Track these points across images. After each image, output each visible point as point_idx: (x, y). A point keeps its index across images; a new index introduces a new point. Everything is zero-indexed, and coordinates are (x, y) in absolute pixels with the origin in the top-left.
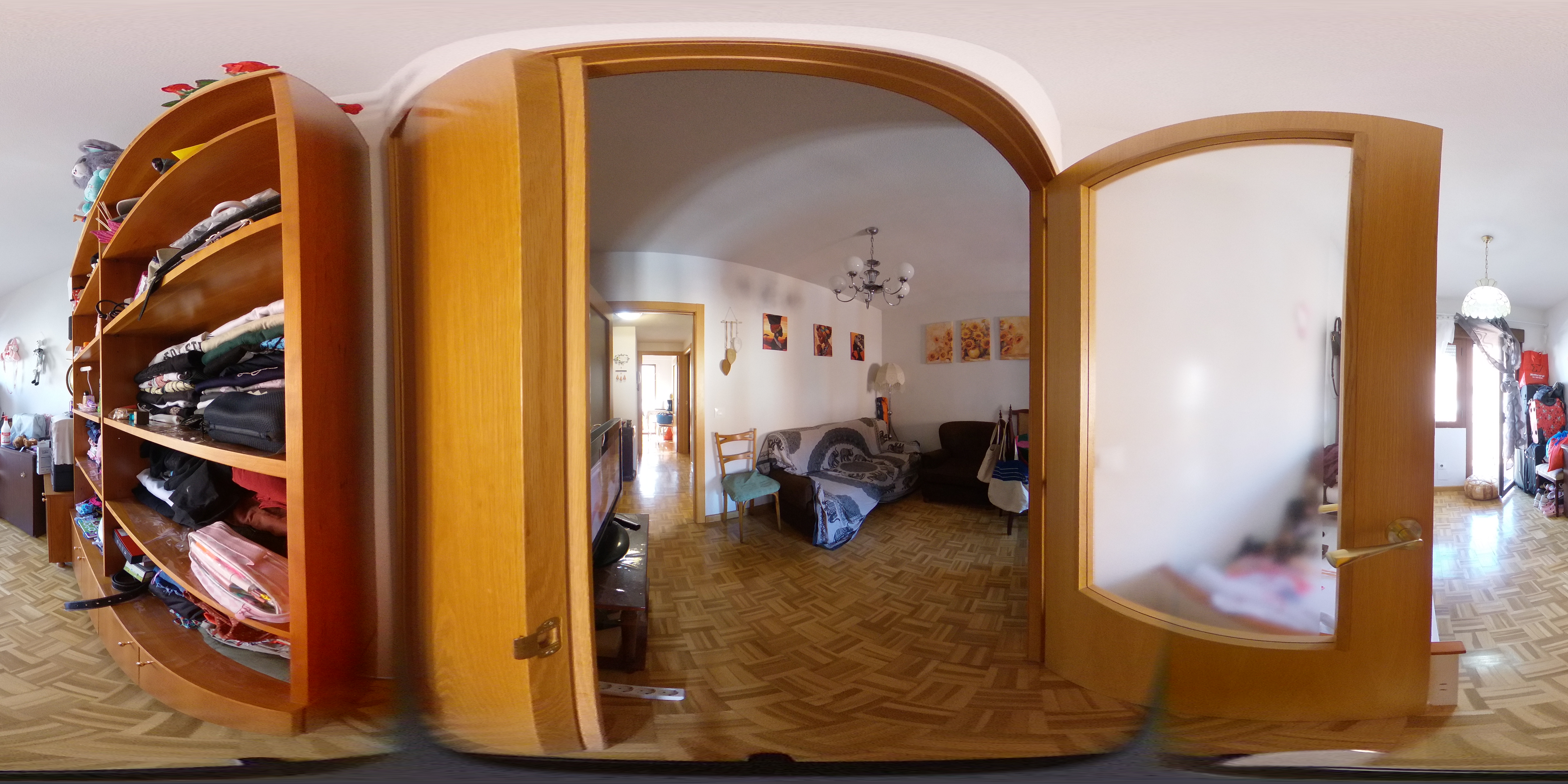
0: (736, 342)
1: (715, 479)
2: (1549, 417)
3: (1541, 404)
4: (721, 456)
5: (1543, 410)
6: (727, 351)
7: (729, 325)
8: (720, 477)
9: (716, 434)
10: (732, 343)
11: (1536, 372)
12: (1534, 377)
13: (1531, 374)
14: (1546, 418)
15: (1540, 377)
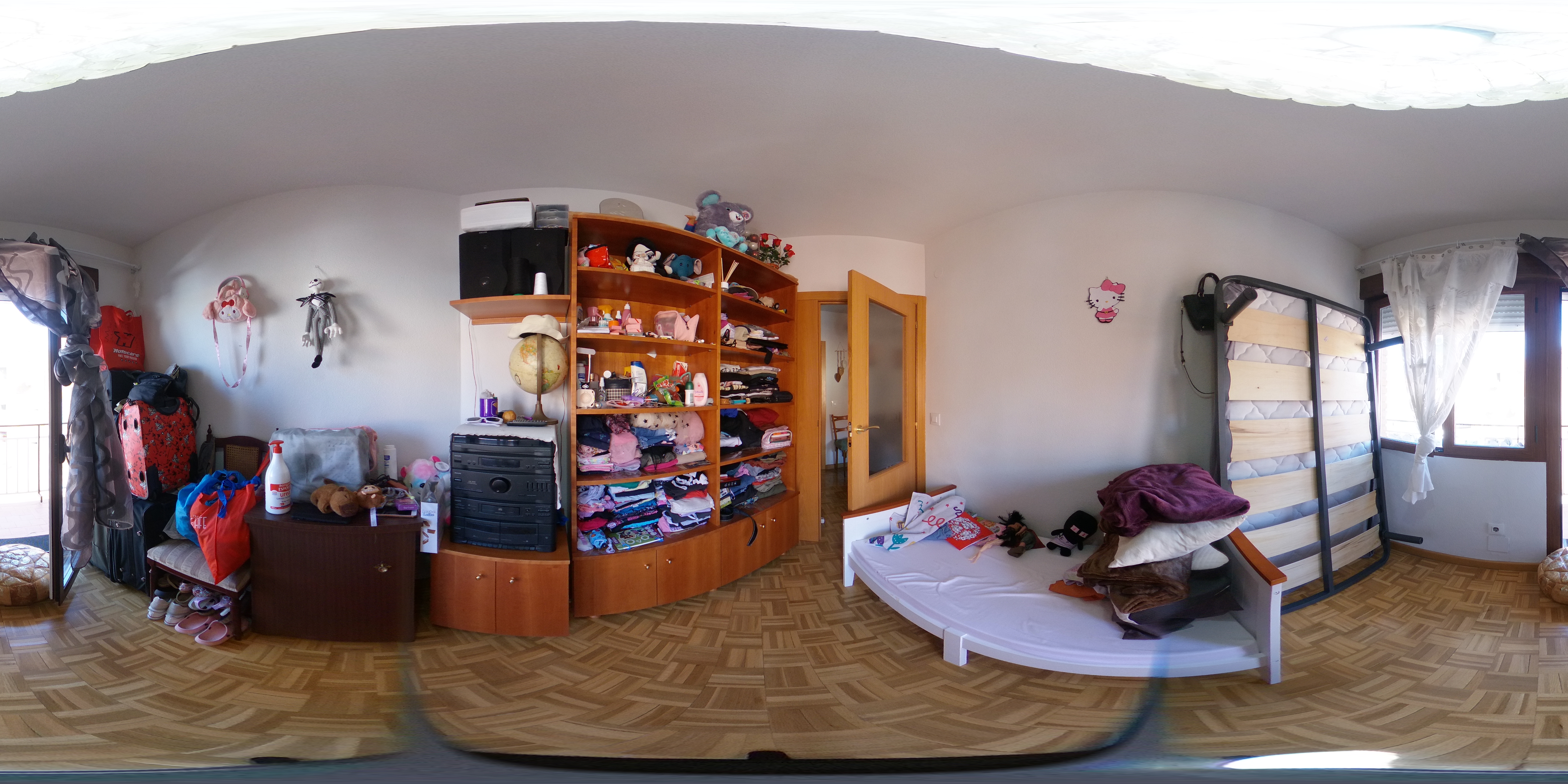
0: (843, 362)
1: (831, 442)
2: (169, 439)
3: (152, 412)
4: (834, 428)
5: (157, 425)
6: (838, 369)
7: (839, 353)
8: (834, 441)
9: (832, 415)
10: (842, 364)
11: (123, 346)
12: (120, 356)
13: (116, 350)
14: (162, 443)
15: (133, 356)
